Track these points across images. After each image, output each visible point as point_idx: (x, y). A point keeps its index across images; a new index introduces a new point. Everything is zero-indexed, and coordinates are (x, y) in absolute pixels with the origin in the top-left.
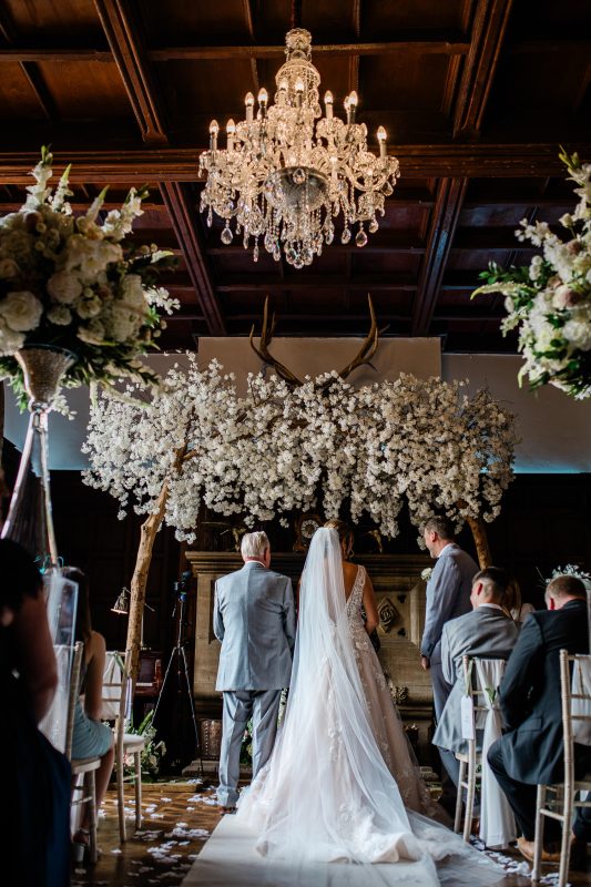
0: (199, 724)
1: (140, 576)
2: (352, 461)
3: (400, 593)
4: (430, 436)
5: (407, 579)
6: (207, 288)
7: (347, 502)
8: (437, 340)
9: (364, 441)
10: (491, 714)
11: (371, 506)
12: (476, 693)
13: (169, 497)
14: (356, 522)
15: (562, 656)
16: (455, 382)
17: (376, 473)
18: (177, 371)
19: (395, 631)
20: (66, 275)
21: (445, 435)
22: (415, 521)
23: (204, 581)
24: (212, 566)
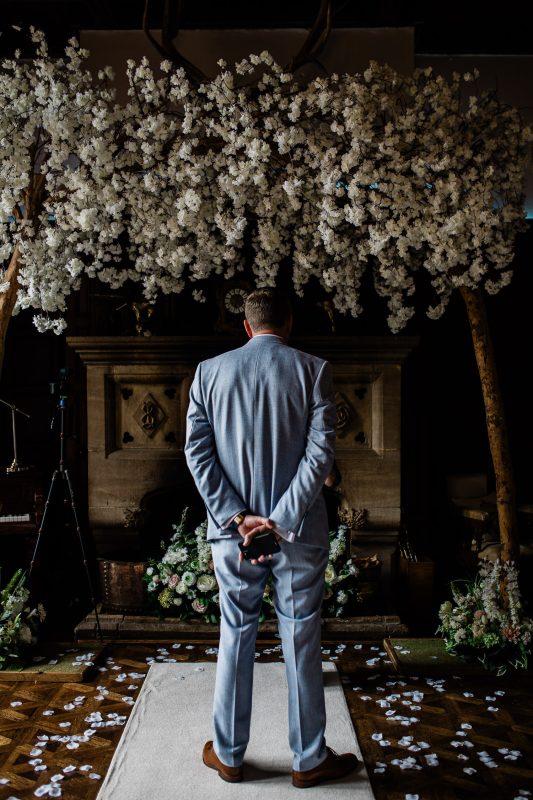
2: (295, 205)
3: (358, 386)
4: (421, 162)
5: (368, 368)
7: (286, 265)
8: (410, 30)
9: (314, 173)
11: (325, 275)
13: (23, 266)
14: (300, 294)
16: (456, 77)
17: (334, 223)
19: (351, 436)
21: (445, 161)
22: (384, 292)
23: (95, 374)
24: (106, 356)
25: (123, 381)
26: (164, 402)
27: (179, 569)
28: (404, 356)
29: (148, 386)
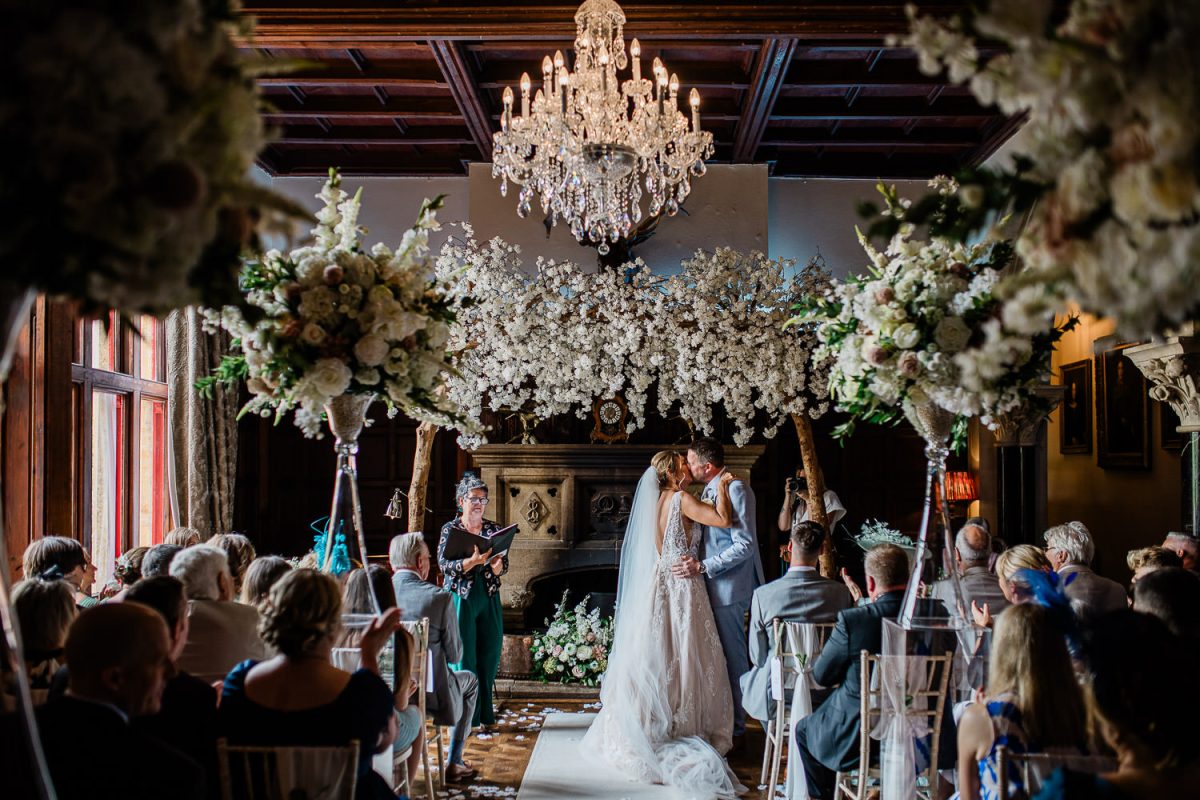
4: (749, 336)
6: (480, 121)
8: (764, 167)
10: (801, 678)
12: (786, 656)
15: (863, 657)
18: (452, 245)
20: (373, 338)
21: (765, 336)
22: (731, 416)
23: (488, 475)
24: (498, 460)
25: (512, 481)
26: (547, 500)
27: (561, 641)
28: (751, 462)
29: (533, 485)
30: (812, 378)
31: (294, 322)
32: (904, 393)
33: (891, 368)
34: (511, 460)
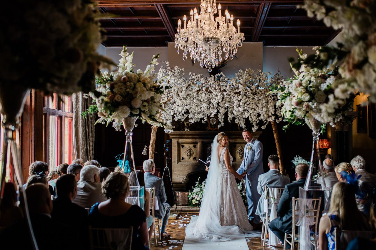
0: (175, 193)
1: (152, 145)
4: (257, 97)
8: (261, 43)
10: (273, 205)
12: (269, 198)
18: (163, 69)
20: (137, 99)
21: (262, 97)
22: (251, 122)
23: (174, 141)
24: (177, 136)
25: (182, 143)
26: (193, 149)
27: (198, 194)
28: (258, 136)
29: (189, 144)
30: (277, 110)
31: (112, 94)
32: (305, 115)
33: (301, 107)
34: (181, 136)
